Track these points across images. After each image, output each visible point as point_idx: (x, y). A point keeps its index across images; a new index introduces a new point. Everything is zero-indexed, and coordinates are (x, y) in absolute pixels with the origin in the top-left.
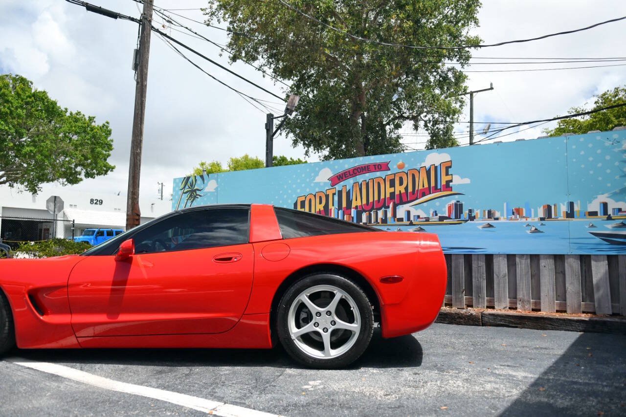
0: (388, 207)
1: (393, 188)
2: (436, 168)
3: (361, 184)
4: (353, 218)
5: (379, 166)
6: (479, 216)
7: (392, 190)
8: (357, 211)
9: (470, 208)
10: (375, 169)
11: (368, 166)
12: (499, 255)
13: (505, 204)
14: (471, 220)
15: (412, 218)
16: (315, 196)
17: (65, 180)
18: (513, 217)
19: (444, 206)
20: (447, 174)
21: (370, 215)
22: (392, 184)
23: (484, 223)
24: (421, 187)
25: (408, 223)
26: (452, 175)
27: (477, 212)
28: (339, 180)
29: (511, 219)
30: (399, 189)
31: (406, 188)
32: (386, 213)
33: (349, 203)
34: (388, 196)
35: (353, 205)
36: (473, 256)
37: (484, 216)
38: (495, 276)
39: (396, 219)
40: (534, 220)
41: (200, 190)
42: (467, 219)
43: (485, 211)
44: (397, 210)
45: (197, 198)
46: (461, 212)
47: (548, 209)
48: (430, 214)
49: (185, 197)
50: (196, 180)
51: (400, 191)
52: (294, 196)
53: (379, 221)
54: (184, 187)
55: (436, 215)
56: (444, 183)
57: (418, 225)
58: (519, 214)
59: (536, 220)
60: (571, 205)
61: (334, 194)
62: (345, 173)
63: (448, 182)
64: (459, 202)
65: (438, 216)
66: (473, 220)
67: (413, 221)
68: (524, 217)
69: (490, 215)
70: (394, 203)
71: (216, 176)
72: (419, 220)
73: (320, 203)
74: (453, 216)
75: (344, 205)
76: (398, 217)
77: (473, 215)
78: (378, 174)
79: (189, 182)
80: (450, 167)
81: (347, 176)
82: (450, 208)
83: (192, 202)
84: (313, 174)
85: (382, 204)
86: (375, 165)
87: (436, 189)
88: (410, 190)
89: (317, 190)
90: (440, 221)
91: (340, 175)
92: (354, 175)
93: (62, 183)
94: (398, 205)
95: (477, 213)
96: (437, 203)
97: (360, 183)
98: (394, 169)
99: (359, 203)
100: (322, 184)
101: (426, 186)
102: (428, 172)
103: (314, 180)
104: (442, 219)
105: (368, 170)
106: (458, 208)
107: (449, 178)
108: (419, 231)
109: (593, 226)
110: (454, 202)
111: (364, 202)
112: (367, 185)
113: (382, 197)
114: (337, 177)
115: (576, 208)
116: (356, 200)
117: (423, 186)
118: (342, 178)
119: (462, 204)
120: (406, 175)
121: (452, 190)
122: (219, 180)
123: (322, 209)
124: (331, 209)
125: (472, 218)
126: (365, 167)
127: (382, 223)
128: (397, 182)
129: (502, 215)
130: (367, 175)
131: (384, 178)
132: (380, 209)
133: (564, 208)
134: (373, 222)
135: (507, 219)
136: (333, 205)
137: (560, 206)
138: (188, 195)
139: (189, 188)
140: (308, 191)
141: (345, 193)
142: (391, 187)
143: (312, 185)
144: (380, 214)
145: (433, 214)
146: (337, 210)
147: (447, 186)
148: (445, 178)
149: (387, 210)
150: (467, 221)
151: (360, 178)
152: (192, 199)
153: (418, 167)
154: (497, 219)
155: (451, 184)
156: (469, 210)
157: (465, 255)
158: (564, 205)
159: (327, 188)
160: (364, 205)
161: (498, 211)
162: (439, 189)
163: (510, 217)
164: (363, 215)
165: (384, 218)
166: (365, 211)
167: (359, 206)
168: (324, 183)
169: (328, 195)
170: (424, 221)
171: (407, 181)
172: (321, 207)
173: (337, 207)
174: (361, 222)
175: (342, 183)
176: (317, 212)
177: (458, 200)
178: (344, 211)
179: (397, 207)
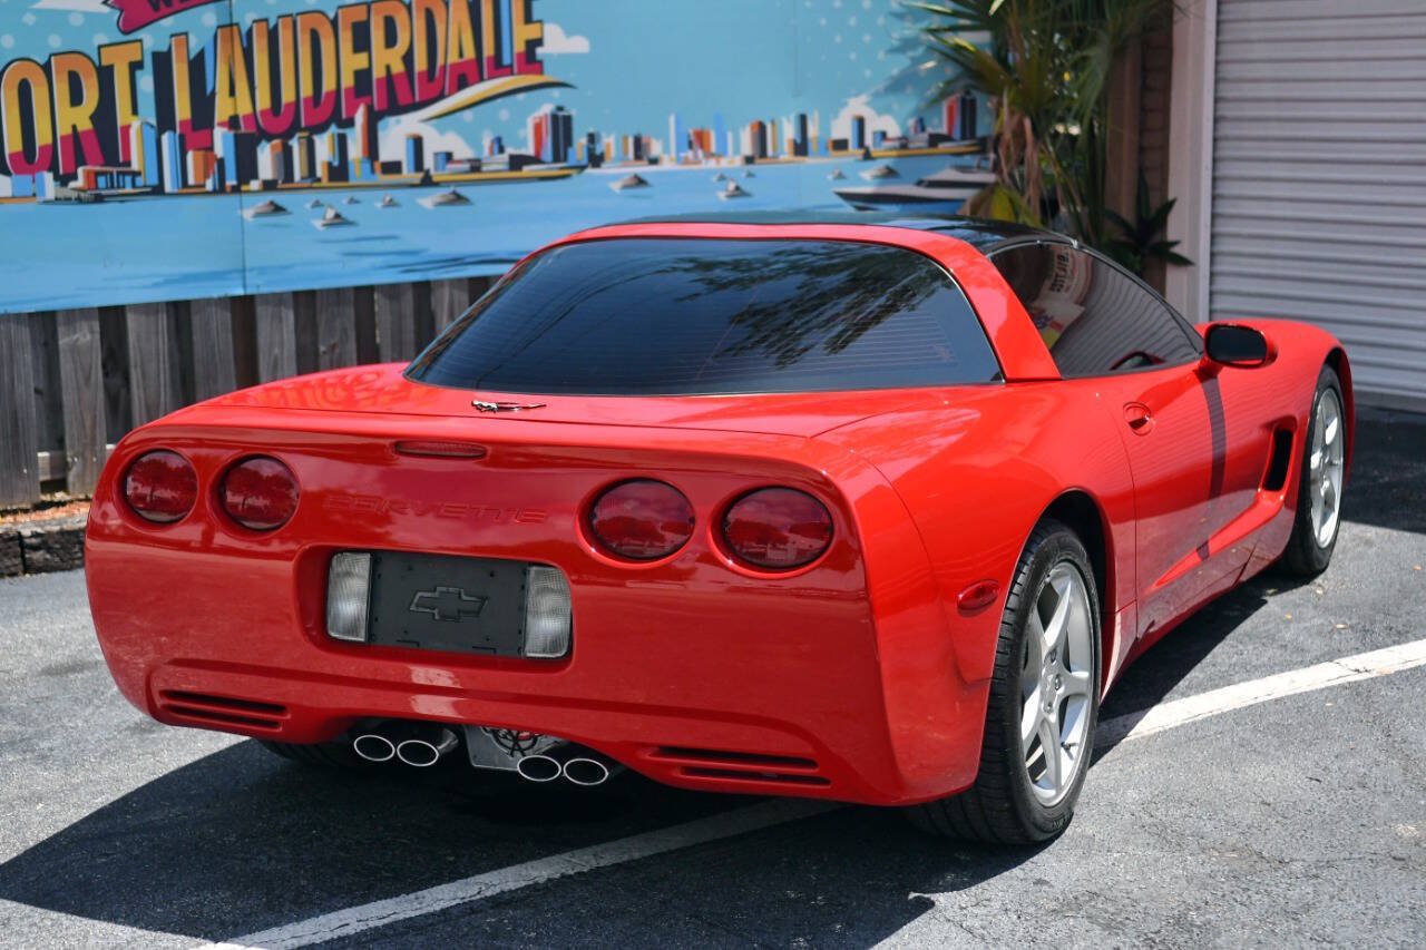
0: (350, 123)
1: (365, 56)
3: (250, 32)
4: (221, 162)
6: (613, 154)
7: (361, 61)
8: (236, 136)
9: (591, 130)
13: (672, 120)
14: (592, 167)
15: (429, 163)
16: (47, 68)
18: (690, 154)
19: (524, 123)
20: (528, 19)
21: (287, 152)
22: (362, 42)
24: (453, 58)
25: (418, 177)
26: (540, 22)
27: (609, 143)
28: (155, 7)
29: (686, 161)
30: (385, 60)
31: (408, 58)
32: (342, 145)
33: (203, 102)
34: (348, 81)
35: (223, 109)
37: (626, 152)
39: (377, 166)
40: (732, 162)
42: (585, 161)
43: (626, 138)
44: (381, 134)
46: (569, 141)
47: (760, 132)
48: (482, 147)
51: (388, 67)
53: (320, 171)
55: (501, 150)
56: (520, 47)
57: (448, 183)
58: (702, 146)
59: (738, 161)
60: (803, 120)
61: (135, 66)
63: (532, 46)
64: (560, 109)
65: (505, 157)
66: (600, 167)
67: (432, 172)
68: (712, 155)
69: (640, 149)
70: (370, 108)
72: (450, 166)
73: (76, 98)
74: (547, 153)
75: (183, 109)
77: (598, 152)
82: (538, 128)
85: (327, 112)
87: (499, 67)
88: (420, 64)
89: (56, 43)
90: (512, 169)
94: (381, 115)
95: (608, 145)
96: (503, 110)
97: (244, 30)
99: (244, 108)
100: (77, 21)
101: (470, 53)
104: (517, 162)
106: (561, 126)
107: (531, 32)
108: (449, 203)
109: (840, 176)
110: (547, 109)
111: (264, 102)
112: (273, 36)
113: (328, 85)
115: (812, 131)
116: (232, 93)
117: (461, 55)
118: (169, 4)
119: (570, 118)
120: (405, 13)
121: (541, 73)
123: (85, 125)
124: (126, 129)
125: (596, 160)
127: (330, 181)
128: (377, 35)
129: (666, 149)
131: (332, 15)
132: (321, 129)
133: (789, 131)
134: (297, 176)
135: (678, 160)
136: (135, 111)
137: (781, 122)
140: (9, 47)
141: (185, 68)
142: (356, 50)
143: (29, 19)
144: (324, 148)
145: (492, 152)
146: (152, 133)
147: (530, 59)
148: (521, 34)
149: (348, 131)
150: (582, 168)
151: (246, 10)
154: (654, 161)
155: (539, 51)
156: (588, 135)
158: (789, 120)
159: (102, 39)
160: (263, 113)
161: (657, 138)
162: (507, 67)
163: (683, 155)
164: (259, 150)
165: (336, 163)
166: (269, 138)
167: (246, 118)
168: (86, 14)
169: (110, 68)
170: (466, 172)
171: (411, 32)
172: (79, 118)
173: (153, 121)
174: (255, 176)
175: (168, 23)
176: (63, 138)
177: (560, 104)
178: (182, 137)
179: (381, 124)
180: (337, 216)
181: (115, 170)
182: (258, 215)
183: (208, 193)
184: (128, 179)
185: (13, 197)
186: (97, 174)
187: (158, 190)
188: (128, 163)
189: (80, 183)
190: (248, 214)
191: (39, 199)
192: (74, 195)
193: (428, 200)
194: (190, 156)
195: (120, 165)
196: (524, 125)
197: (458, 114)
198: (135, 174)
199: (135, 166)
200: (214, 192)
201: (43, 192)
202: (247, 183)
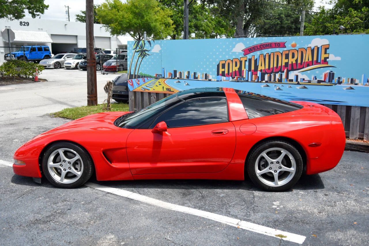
0: (283, 72)
1: (288, 60)
2: (318, 48)
3: (265, 56)
4: (258, 77)
5: (279, 44)
6: (345, 82)
7: (287, 61)
8: (261, 73)
9: (339, 76)
10: (276, 46)
11: (270, 44)
12: (356, 107)
13: (363, 76)
14: (339, 84)
15: (299, 80)
16: (232, 61)
17: (12, 16)
18: (367, 83)
19: (322, 73)
20: (325, 53)
21: (271, 76)
22: (287, 57)
23: (347, 86)
24: (307, 60)
25: (296, 83)
26: (329, 54)
27: (344, 79)
28: (250, 51)
29: (366, 85)
30: (291, 61)
31: (297, 60)
32: (281, 75)
33: (256, 67)
34: (283, 64)
35: (259, 69)
36: (338, 106)
37: (348, 82)
38: (351, 119)
39: (288, 80)
41: (148, 51)
42: (337, 83)
43: (349, 79)
44: (289, 74)
45: (147, 56)
46: (333, 78)
48: (311, 78)
49: (137, 55)
50: (145, 44)
51: (292, 62)
52: (217, 60)
53: (276, 80)
54: (136, 48)
55: (316, 79)
56: (323, 59)
57: (303, 84)
61: (246, 61)
62: (254, 47)
63: (326, 58)
64: (332, 72)
65: (317, 80)
66: (340, 84)
67: (300, 82)
69: (352, 81)
70: (287, 69)
71: (160, 42)
72: (304, 81)
73: (236, 66)
74: (327, 80)
75: (253, 68)
76: (290, 78)
77: (341, 81)
78: (277, 49)
79: (139, 45)
80: (328, 48)
81: (255, 49)
82: (325, 75)
83: (143, 58)
84: (231, 46)
85: (280, 70)
86: (275, 44)
87: (317, 62)
88: (299, 61)
89: (234, 57)
90: (318, 83)
91: (250, 48)
92: (260, 49)
93: (10, 18)
94: (290, 71)
95: (343, 80)
96: (317, 71)
98: (289, 47)
99: (263, 68)
100: (237, 54)
101: (310, 60)
102: (313, 51)
103: (232, 50)
104: (319, 82)
105: (271, 47)
106: (331, 76)
107: (326, 56)
108: (303, 88)
110: (328, 71)
111: (267, 67)
112: (270, 56)
113: (280, 65)
114: (248, 49)
116: (261, 66)
117: (308, 60)
118: (252, 51)
119: (334, 73)
120: (297, 52)
121: (328, 64)
122: (162, 45)
123: (237, 70)
124: (243, 71)
125: (340, 83)
126: (268, 44)
127: (278, 82)
128: (290, 56)
129: (360, 82)
130: (270, 50)
131: (281, 52)
132: (278, 72)
134: (272, 81)
135: (363, 84)
136: (245, 68)
138: (139, 53)
139: (140, 49)
140: (227, 57)
141: (254, 61)
142: (286, 59)
143: (230, 53)
144: (278, 76)
145: (313, 79)
146: (247, 72)
147: (325, 61)
148: (323, 56)
149: (283, 73)
151: (265, 52)
152: (142, 57)
153: (306, 47)
154: (356, 84)
155: (327, 59)
156: (338, 77)
157: (332, 105)
159: (241, 56)
160: (266, 69)
161: (358, 80)
162: (319, 63)
163: (365, 83)
164: (265, 76)
165: (280, 79)
166: (267, 73)
167: (263, 70)
168: (239, 53)
169: (242, 61)
170: (307, 83)
171: (297, 56)
172: (236, 69)
173: (248, 70)
174: (264, 80)
175: (252, 54)
176: (234, 72)
177: (332, 71)
178: (252, 73)
179: (289, 72)
180: (279, 88)
181: (241, 77)
182: (264, 87)
183: (256, 82)
184: (243, 79)
185: (226, 80)
186: (238, 78)
187: (247, 81)
188: (243, 76)
189: (235, 79)
190: (262, 86)
191: (229, 81)
192: (234, 80)
193: (298, 87)
194: (253, 76)
195: (242, 76)
196: (322, 74)
197: (306, 71)
198: (244, 78)
199: (244, 77)
200: (257, 82)
201: (230, 80)
202: (263, 81)
